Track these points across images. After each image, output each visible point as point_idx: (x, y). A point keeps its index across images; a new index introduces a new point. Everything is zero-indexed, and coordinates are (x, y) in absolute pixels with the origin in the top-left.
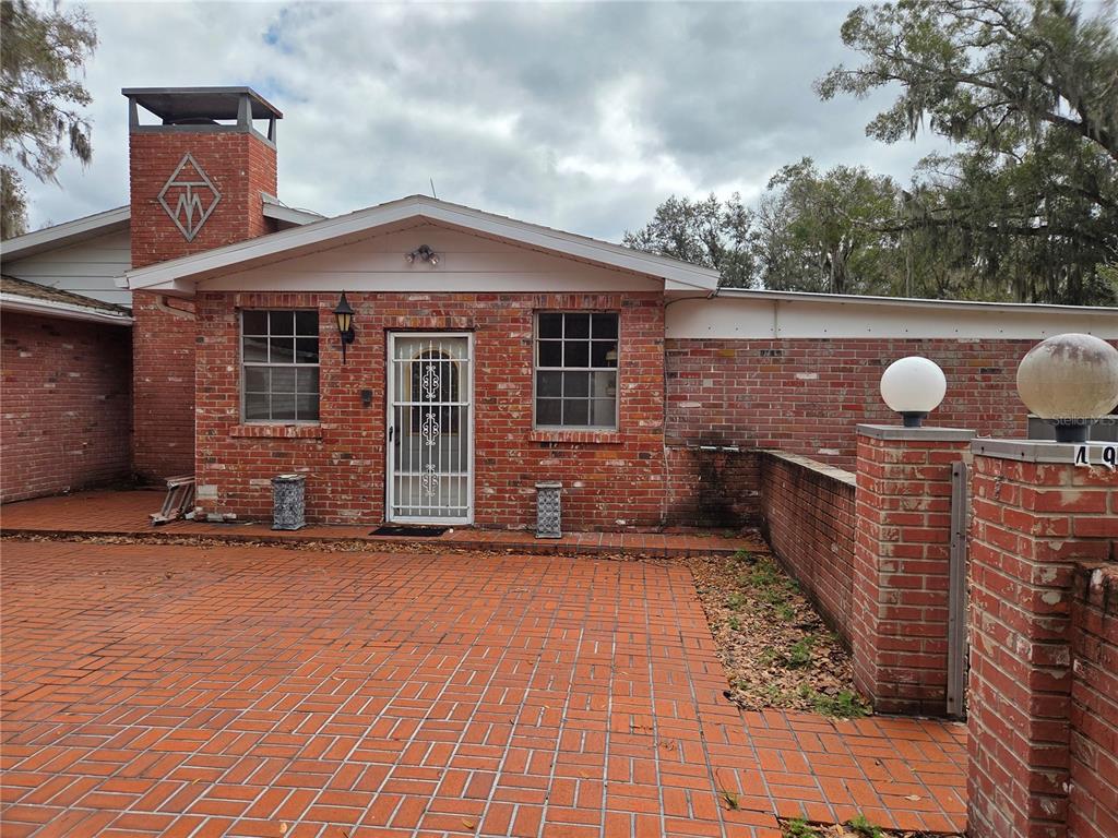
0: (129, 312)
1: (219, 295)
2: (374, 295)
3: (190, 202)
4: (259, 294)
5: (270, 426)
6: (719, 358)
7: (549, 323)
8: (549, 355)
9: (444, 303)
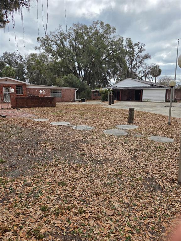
2: (2, 84)
6: (30, 89)
8: (17, 89)
9: (8, 85)
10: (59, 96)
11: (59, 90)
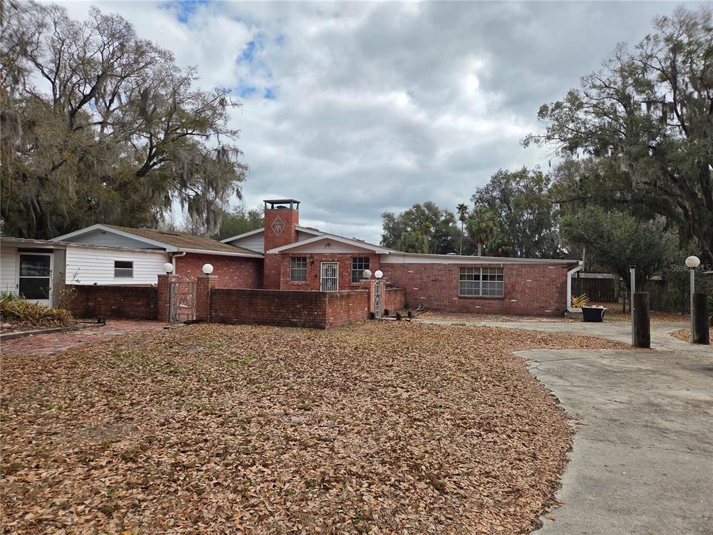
0: (263, 255)
1: (286, 254)
2: (318, 254)
3: (278, 227)
4: (295, 254)
5: (296, 282)
6: (392, 267)
7: (355, 260)
8: (355, 267)
9: (332, 255)
10: (492, 292)
11: (492, 268)
